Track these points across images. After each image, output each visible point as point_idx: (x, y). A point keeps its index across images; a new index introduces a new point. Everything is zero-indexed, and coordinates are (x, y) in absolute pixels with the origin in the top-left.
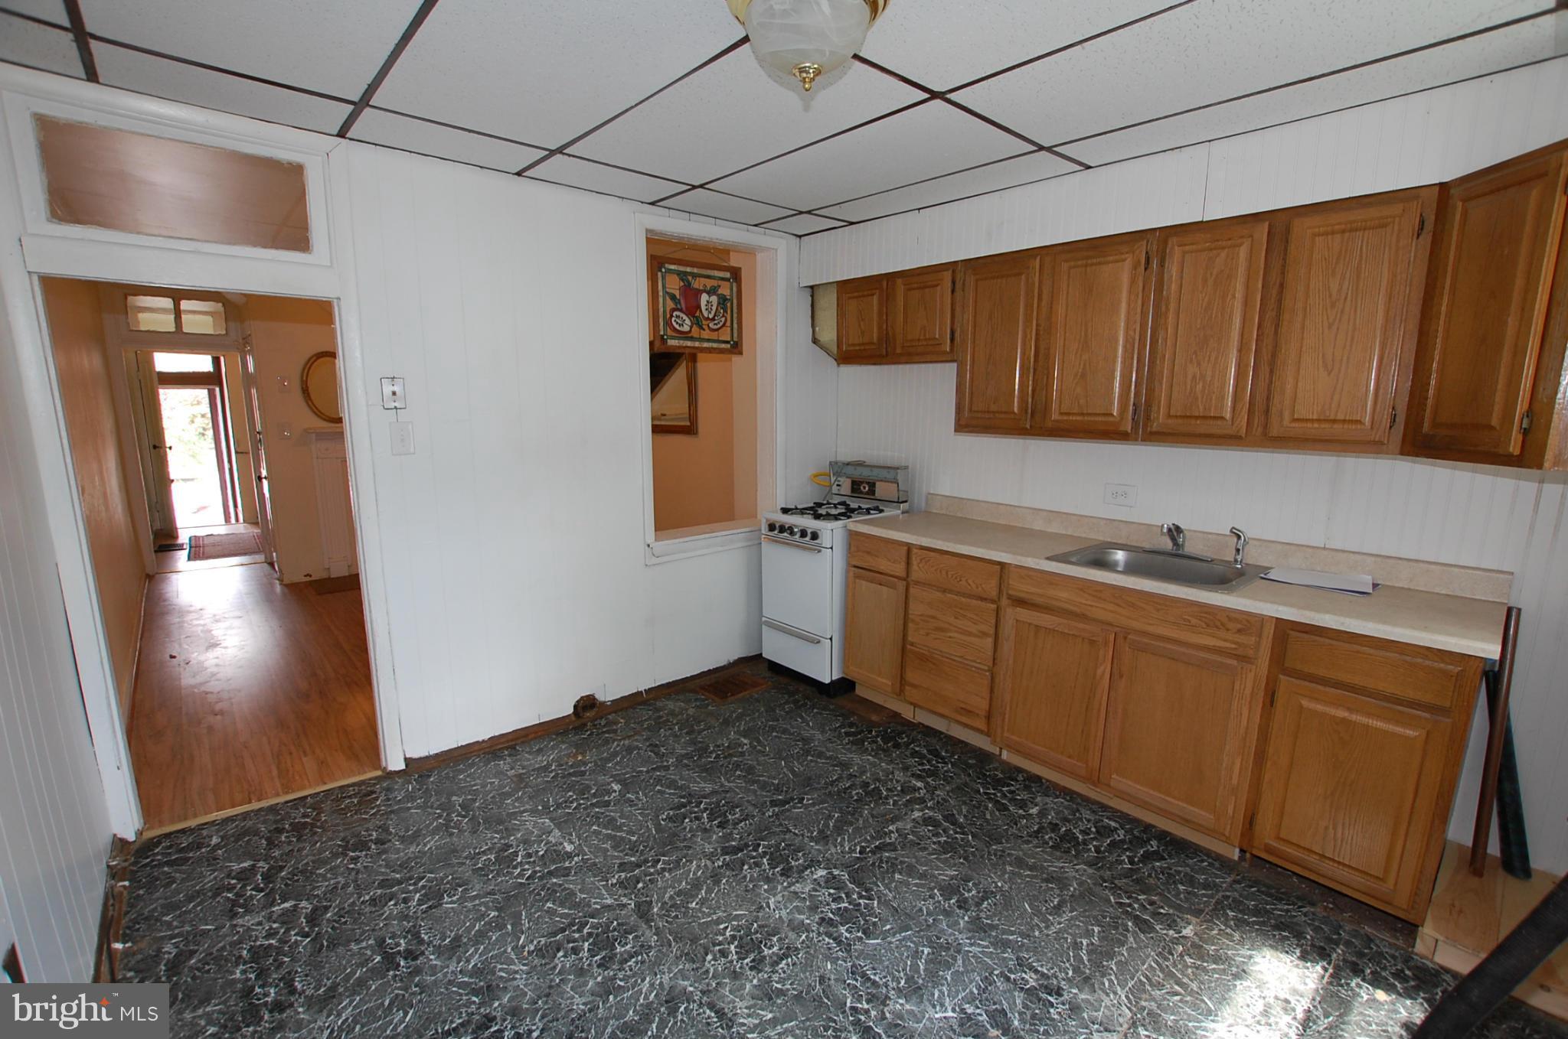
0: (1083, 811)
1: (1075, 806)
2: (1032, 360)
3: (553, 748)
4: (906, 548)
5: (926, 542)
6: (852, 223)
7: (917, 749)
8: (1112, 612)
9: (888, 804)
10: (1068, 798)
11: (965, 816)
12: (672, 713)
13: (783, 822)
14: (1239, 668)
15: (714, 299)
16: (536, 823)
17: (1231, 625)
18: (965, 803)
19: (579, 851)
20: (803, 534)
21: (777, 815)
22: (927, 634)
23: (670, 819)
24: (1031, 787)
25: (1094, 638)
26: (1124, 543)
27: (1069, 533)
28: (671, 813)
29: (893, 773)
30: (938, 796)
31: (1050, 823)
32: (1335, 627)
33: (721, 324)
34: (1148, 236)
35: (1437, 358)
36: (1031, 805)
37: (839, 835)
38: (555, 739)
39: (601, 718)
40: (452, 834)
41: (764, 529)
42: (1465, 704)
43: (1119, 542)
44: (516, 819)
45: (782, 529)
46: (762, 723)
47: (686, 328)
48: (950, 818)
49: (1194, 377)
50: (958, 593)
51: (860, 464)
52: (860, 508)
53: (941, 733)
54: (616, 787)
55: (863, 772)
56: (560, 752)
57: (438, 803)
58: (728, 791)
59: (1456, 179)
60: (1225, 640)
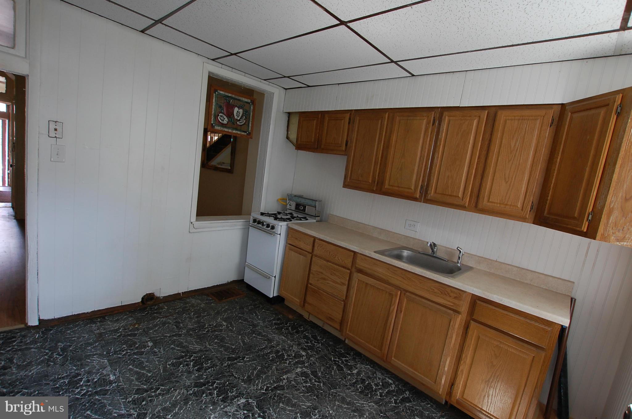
0: (377, 373)
1: (374, 370)
2: (380, 159)
3: (124, 320)
4: (313, 239)
5: (322, 237)
6: (309, 86)
7: (307, 334)
8: (401, 281)
9: (286, 363)
10: (372, 366)
11: (322, 372)
12: (193, 306)
13: (231, 370)
14: (453, 315)
15: (241, 111)
16: (99, 361)
17: (452, 294)
18: (323, 365)
19: (117, 380)
20: (268, 226)
21: (229, 366)
22: (318, 280)
23: (173, 364)
24: (356, 358)
25: (391, 292)
26: (411, 248)
27: (388, 240)
28: (174, 361)
29: (292, 346)
30: (312, 360)
31: (361, 379)
32: (497, 302)
33: (243, 123)
34: (436, 110)
35: (553, 182)
36: (354, 368)
37: (258, 379)
38: (127, 315)
39: (155, 305)
40: (49, 365)
41: (251, 222)
42: (551, 345)
43: (409, 247)
44: (89, 359)
45: (259, 222)
46: (236, 314)
47: (225, 122)
48: (314, 373)
49: (448, 177)
50: (333, 263)
51: (301, 197)
52: (298, 217)
53: (320, 327)
54: (150, 344)
55: (278, 345)
56: (127, 322)
57: (49, 346)
58: (208, 351)
59: (569, 103)
60: (449, 301)
